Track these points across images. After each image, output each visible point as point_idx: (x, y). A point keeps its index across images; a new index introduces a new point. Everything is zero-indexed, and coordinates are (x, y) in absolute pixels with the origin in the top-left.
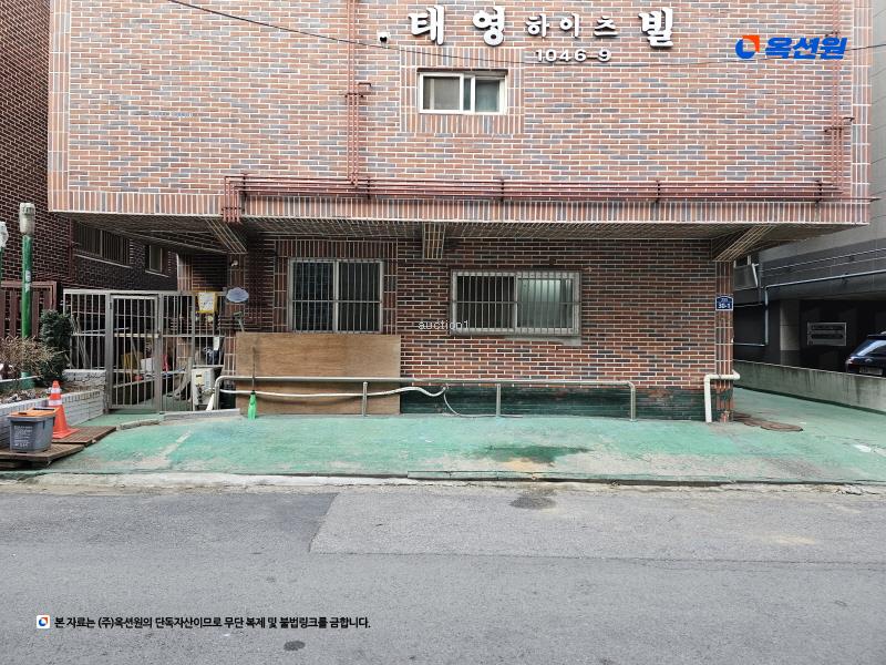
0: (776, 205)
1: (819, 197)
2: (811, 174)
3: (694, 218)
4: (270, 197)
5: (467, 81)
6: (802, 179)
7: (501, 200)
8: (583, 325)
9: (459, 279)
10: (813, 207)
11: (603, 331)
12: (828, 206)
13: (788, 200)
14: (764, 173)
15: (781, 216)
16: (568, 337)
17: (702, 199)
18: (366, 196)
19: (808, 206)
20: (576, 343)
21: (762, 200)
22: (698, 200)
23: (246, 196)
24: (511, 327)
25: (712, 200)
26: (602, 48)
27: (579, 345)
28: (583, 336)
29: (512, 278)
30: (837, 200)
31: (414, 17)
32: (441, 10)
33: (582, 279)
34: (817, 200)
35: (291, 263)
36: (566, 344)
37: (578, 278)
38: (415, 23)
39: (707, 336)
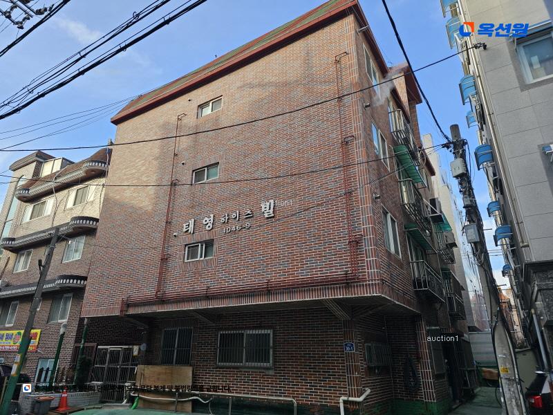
0: (325, 288)
1: (348, 282)
2: (343, 268)
3: (286, 299)
4: (136, 305)
5: (202, 246)
6: (338, 272)
7: (208, 297)
8: (275, 361)
9: (221, 335)
10: (345, 287)
11: (284, 365)
12: (354, 286)
13: (331, 285)
14: (319, 271)
15: (329, 294)
16: (268, 369)
17: (298, 287)
18: (162, 301)
19: (342, 287)
20: (271, 372)
21: (318, 286)
22: (287, 288)
23: (129, 306)
24: (242, 362)
25: (294, 288)
26: (247, 224)
27: (273, 374)
28: (275, 368)
29: (243, 334)
30: (359, 282)
31: (184, 225)
32: (193, 220)
33: (273, 333)
34: (348, 283)
35: (163, 330)
36: (267, 373)
37: (272, 333)
38: (185, 227)
39: (341, 369)
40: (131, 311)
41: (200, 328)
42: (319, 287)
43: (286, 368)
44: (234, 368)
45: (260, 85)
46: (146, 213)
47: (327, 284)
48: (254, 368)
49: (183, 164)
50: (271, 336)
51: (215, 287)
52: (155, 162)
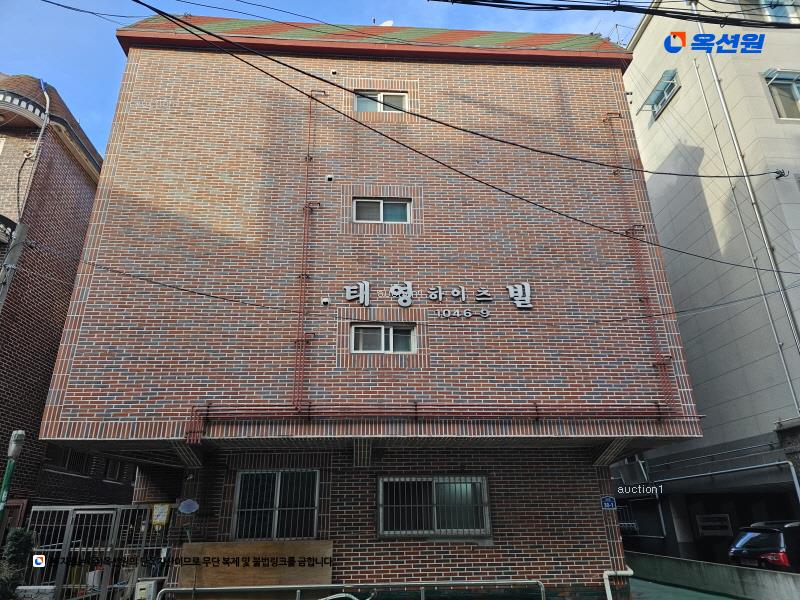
0: (628, 422)
2: (650, 398)
3: (567, 433)
5: (387, 331)
6: (645, 403)
7: (416, 419)
8: (493, 526)
9: (385, 484)
10: (657, 423)
11: (511, 530)
12: (668, 423)
13: (636, 418)
14: (614, 397)
16: (482, 537)
18: (307, 418)
19: (652, 422)
20: (489, 543)
21: (617, 418)
22: (568, 418)
23: (208, 422)
24: (432, 529)
25: (579, 418)
26: (483, 309)
27: (492, 545)
28: (494, 536)
29: (430, 483)
30: (674, 418)
31: (348, 288)
32: (367, 284)
33: (489, 483)
34: (659, 418)
35: (239, 474)
36: (480, 544)
37: (485, 482)
38: (349, 292)
39: (599, 534)
40: (217, 434)
41: (336, 471)
42: (618, 420)
43: (513, 535)
44: (416, 538)
45: (482, 104)
46: (239, 246)
47: (628, 416)
48: (457, 537)
49: (330, 179)
50: (485, 487)
51: (428, 403)
52: (255, 157)
